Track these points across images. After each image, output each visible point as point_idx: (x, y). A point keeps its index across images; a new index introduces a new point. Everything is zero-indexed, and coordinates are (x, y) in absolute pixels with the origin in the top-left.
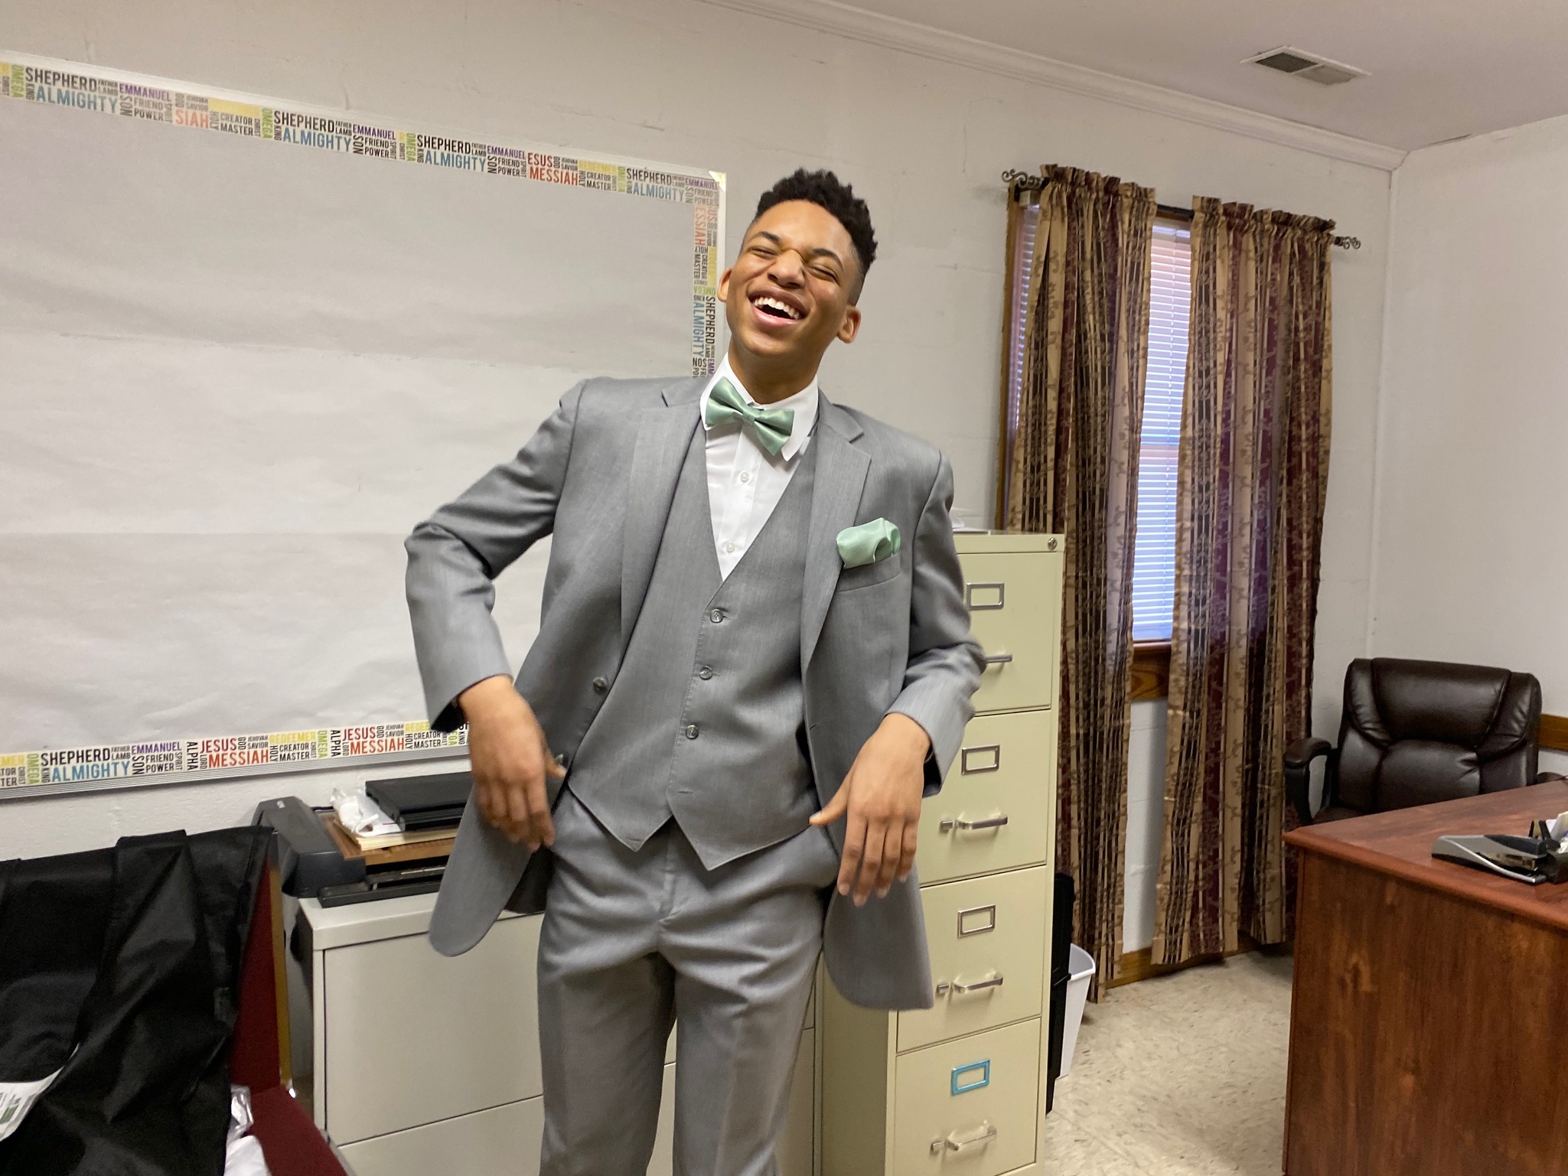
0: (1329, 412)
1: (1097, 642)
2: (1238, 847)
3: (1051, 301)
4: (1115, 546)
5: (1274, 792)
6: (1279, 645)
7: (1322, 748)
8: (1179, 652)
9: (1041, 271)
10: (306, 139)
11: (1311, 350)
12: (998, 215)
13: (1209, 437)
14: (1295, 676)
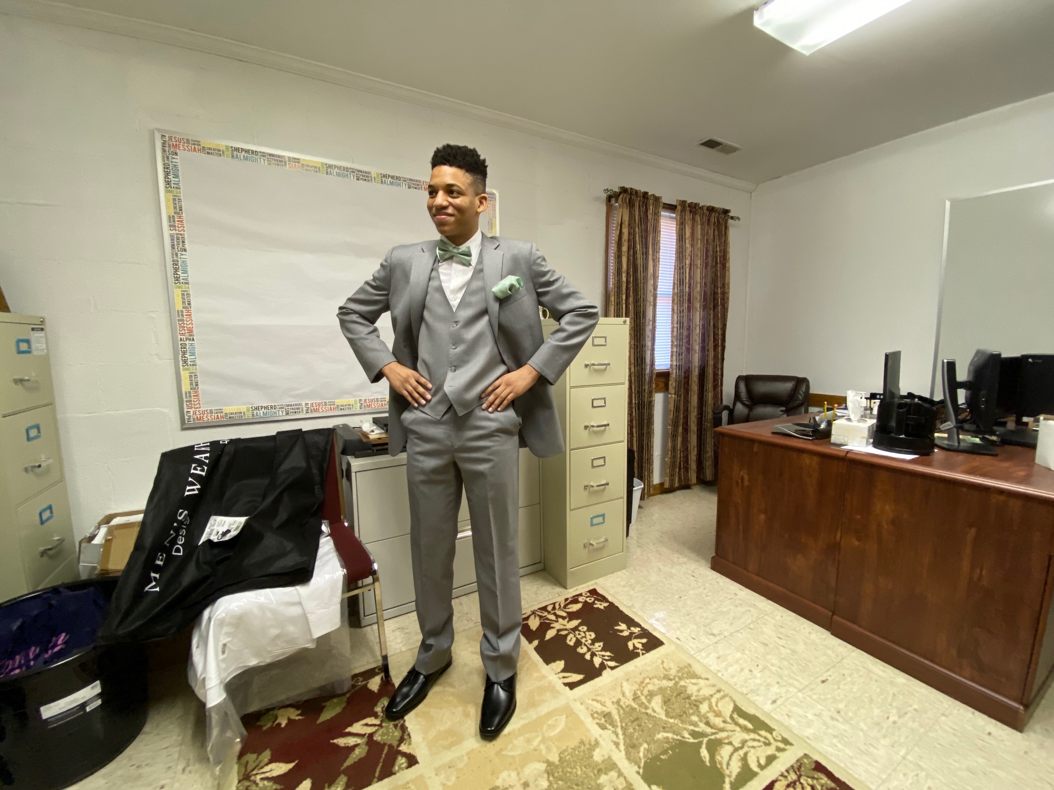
0: (729, 283)
1: (642, 368)
2: (696, 445)
3: (623, 239)
4: (648, 333)
5: (709, 425)
6: (710, 371)
7: (727, 408)
8: (673, 373)
9: (619, 228)
10: (338, 175)
11: (722, 259)
12: (603, 208)
13: (683, 292)
14: (716, 382)
